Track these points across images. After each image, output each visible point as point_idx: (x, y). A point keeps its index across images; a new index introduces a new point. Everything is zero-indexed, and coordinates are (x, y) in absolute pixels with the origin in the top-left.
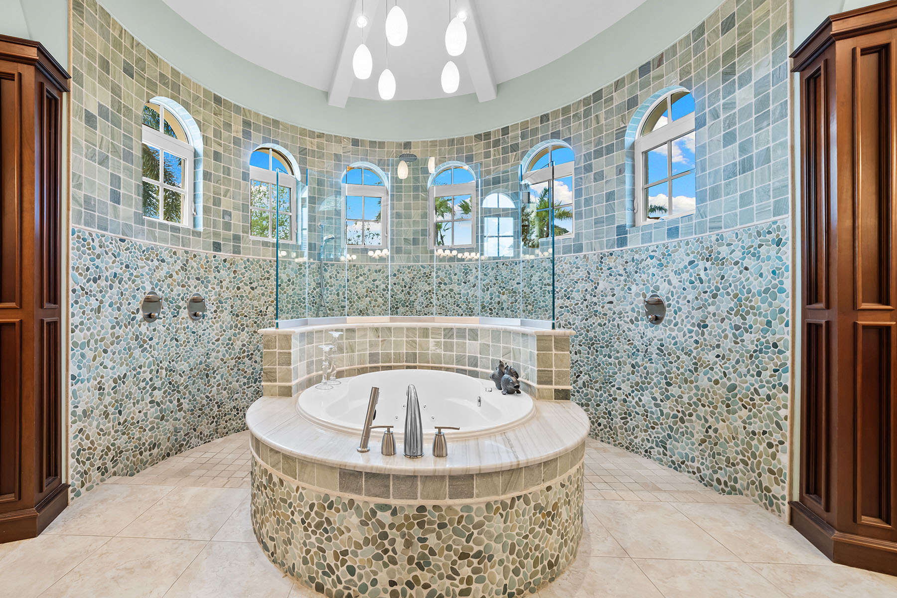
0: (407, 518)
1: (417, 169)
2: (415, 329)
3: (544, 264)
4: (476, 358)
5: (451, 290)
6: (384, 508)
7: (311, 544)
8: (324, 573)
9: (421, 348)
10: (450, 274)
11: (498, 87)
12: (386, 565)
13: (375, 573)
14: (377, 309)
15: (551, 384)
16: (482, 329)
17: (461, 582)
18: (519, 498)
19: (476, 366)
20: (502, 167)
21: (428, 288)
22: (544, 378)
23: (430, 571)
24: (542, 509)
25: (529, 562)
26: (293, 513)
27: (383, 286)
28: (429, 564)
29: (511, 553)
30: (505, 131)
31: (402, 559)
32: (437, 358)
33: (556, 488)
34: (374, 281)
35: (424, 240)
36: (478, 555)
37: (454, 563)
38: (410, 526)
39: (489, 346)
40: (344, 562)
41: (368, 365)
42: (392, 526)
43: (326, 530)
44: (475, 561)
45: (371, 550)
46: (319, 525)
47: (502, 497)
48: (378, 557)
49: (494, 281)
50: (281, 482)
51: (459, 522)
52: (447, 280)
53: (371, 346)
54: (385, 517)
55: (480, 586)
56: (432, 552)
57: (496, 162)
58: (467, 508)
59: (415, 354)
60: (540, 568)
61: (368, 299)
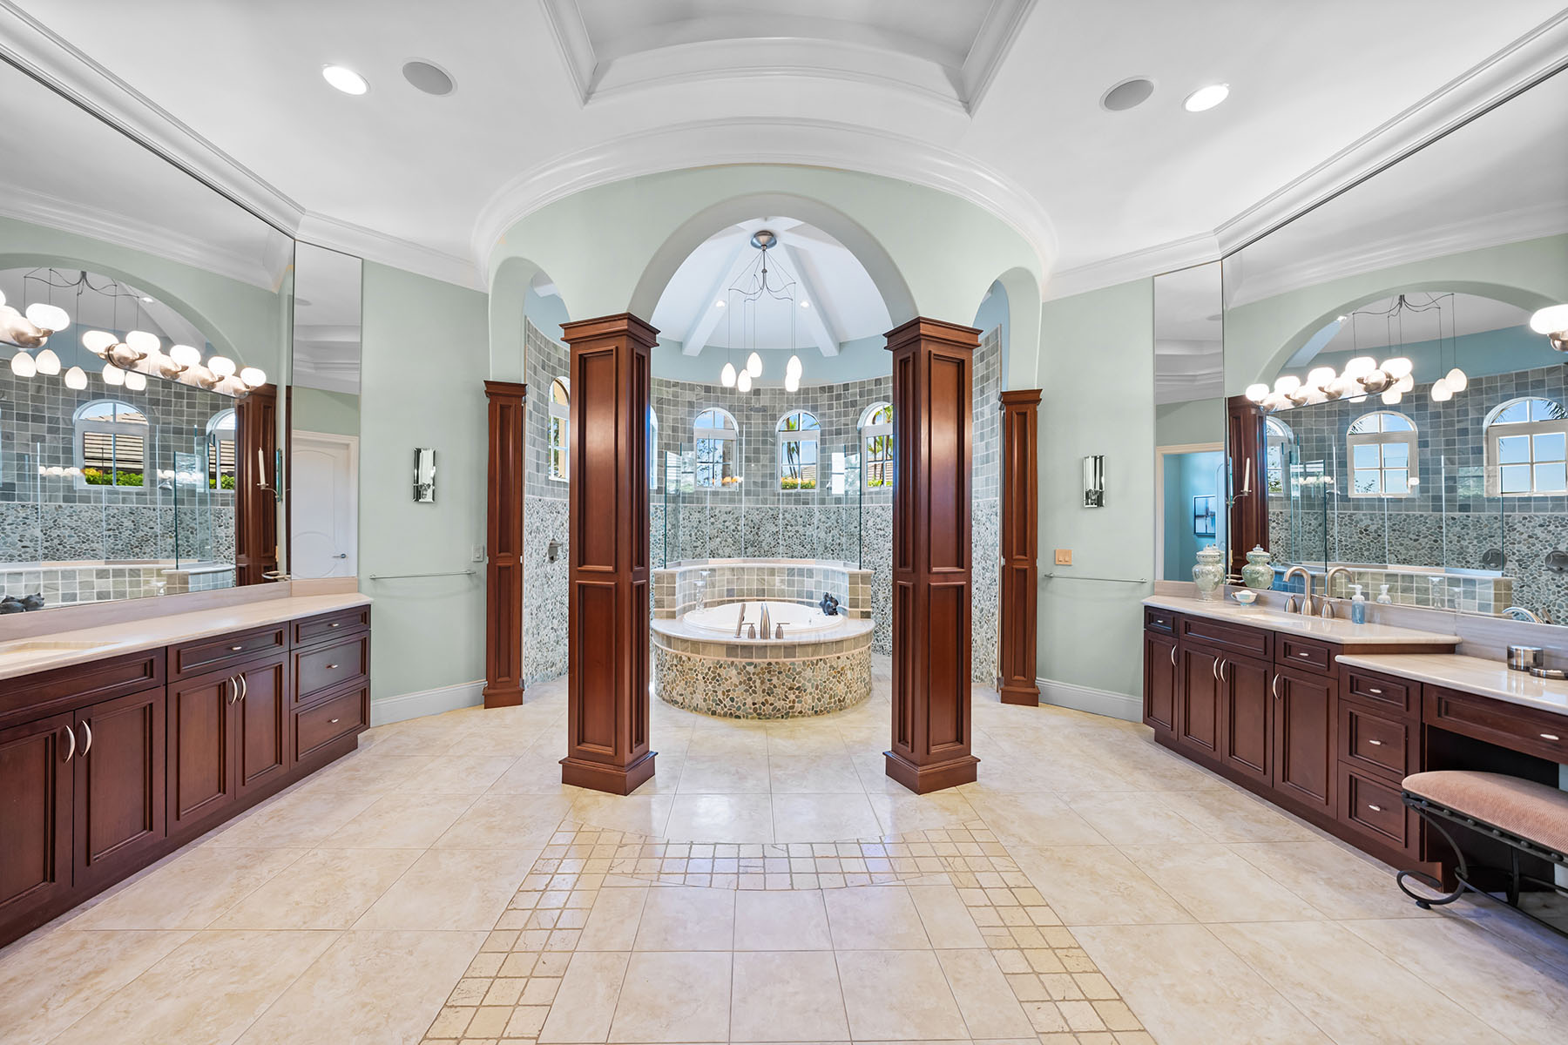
0: (762, 669)
1: (766, 415)
2: (764, 569)
3: (877, 511)
4: (812, 592)
5: (797, 532)
6: (750, 664)
7: (709, 690)
8: (717, 704)
9: (769, 585)
10: (796, 516)
11: (841, 346)
12: (751, 694)
13: (745, 699)
14: (727, 550)
15: (858, 608)
16: (816, 569)
17: (790, 702)
18: (821, 660)
19: (812, 598)
20: (843, 420)
21: (775, 529)
22: (854, 603)
23: (774, 696)
24: (834, 668)
25: (827, 696)
26: (697, 675)
27: (733, 527)
28: (773, 693)
29: (817, 689)
30: (846, 387)
31: (759, 691)
32: (782, 593)
33: (843, 658)
34: (724, 522)
35: (771, 483)
36: (798, 688)
37: (786, 692)
38: (764, 673)
39: (821, 582)
40: (728, 696)
41: (726, 599)
42: (754, 674)
43: (718, 680)
44: (797, 692)
45: (743, 687)
46: (713, 678)
47: (812, 658)
48: (746, 691)
49: (836, 524)
50: (689, 659)
51: (789, 671)
52: (793, 522)
53: (728, 583)
54: (750, 669)
55: (800, 705)
56: (775, 687)
57: (838, 415)
58: (793, 663)
59: (764, 589)
60: (833, 700)
61: (719, 539)
